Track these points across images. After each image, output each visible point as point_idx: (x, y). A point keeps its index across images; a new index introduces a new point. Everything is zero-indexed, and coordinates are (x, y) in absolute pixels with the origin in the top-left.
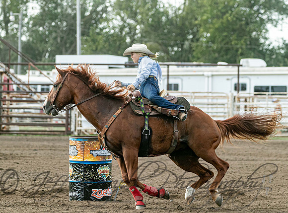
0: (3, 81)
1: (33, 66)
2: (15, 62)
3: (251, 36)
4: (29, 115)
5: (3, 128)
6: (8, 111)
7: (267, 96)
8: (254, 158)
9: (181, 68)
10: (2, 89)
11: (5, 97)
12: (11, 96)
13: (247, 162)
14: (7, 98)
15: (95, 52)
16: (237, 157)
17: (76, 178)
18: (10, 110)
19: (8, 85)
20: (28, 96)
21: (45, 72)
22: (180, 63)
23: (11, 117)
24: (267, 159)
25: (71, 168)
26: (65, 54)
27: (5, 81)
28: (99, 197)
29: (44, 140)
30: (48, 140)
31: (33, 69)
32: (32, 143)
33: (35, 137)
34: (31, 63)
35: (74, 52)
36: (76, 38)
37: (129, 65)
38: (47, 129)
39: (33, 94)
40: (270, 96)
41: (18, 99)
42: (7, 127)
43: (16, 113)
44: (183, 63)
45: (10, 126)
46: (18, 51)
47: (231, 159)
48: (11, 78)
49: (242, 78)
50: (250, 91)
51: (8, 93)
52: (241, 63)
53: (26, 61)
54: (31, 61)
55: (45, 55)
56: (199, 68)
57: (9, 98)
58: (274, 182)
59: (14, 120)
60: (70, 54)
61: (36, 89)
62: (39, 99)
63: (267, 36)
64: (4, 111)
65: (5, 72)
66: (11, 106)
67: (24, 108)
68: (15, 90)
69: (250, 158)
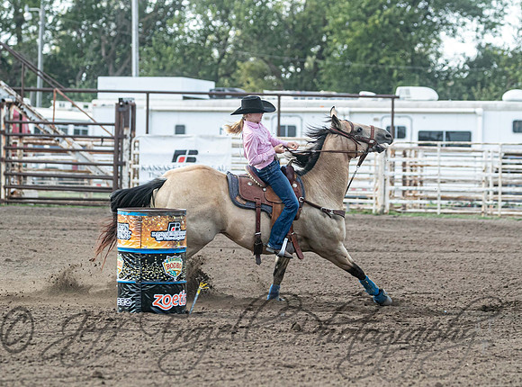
0: (12, 117)
1: (62, 94)
2: (32, 88)
3: (413, 50)
4: (54, 173)
5: (12, 193)
6: (19, 167)
7: (438, 148)
8: (417, 247)
9: (299, 100)
10: (11, 130)
11: (16, 143)
12: (24, 141)
13: (405, 255)
14: (18, 145)
15: (162, 72)
16: (389, 245)
17: (128, 277)
18: (24, 164)
19: (21, 124)
20: (53, 142)
21: (80, 105)
22: (298, 92)
23: (25, 176)
24: (438, 249)
25: (120, 261)
26: (113, 76)
27: (15, 117)
28: (166, 307)
29: (78, 213)
30: (84, 214)
31: (62, 99)
32: (58, 219)
33: (63, 208)
34: (57, 89)
35: (127, 72)
36: (130, 49)
37: (216, 94)
38: (83, 196)
39: (61, 139)
40: (444, 148)
41: (37, 147)
42: (18, 191)
43: (33, 169)
44: (304, 93)
45: (24, 191)
46: (38, 70)
47: (380, 249)
48: (25, 113)
49: (399, 117)
50: (412, 138)
51: (21, 137)
52: (397, 94)
53: (50, 86)
54: (58, 87)
55: (81, 76)
56: (329, 101)
57: (22, 146)
58: (450, 287)
59: (29, 181)
60: (121, 75)
61: (65, 130)
62: (71, 148)
63: (440, 50)
64: (13, 165)
65: (16, 104)
66: (25, 158)
67: (46, 162)
68: (33, 132)
69: (411, 248)
